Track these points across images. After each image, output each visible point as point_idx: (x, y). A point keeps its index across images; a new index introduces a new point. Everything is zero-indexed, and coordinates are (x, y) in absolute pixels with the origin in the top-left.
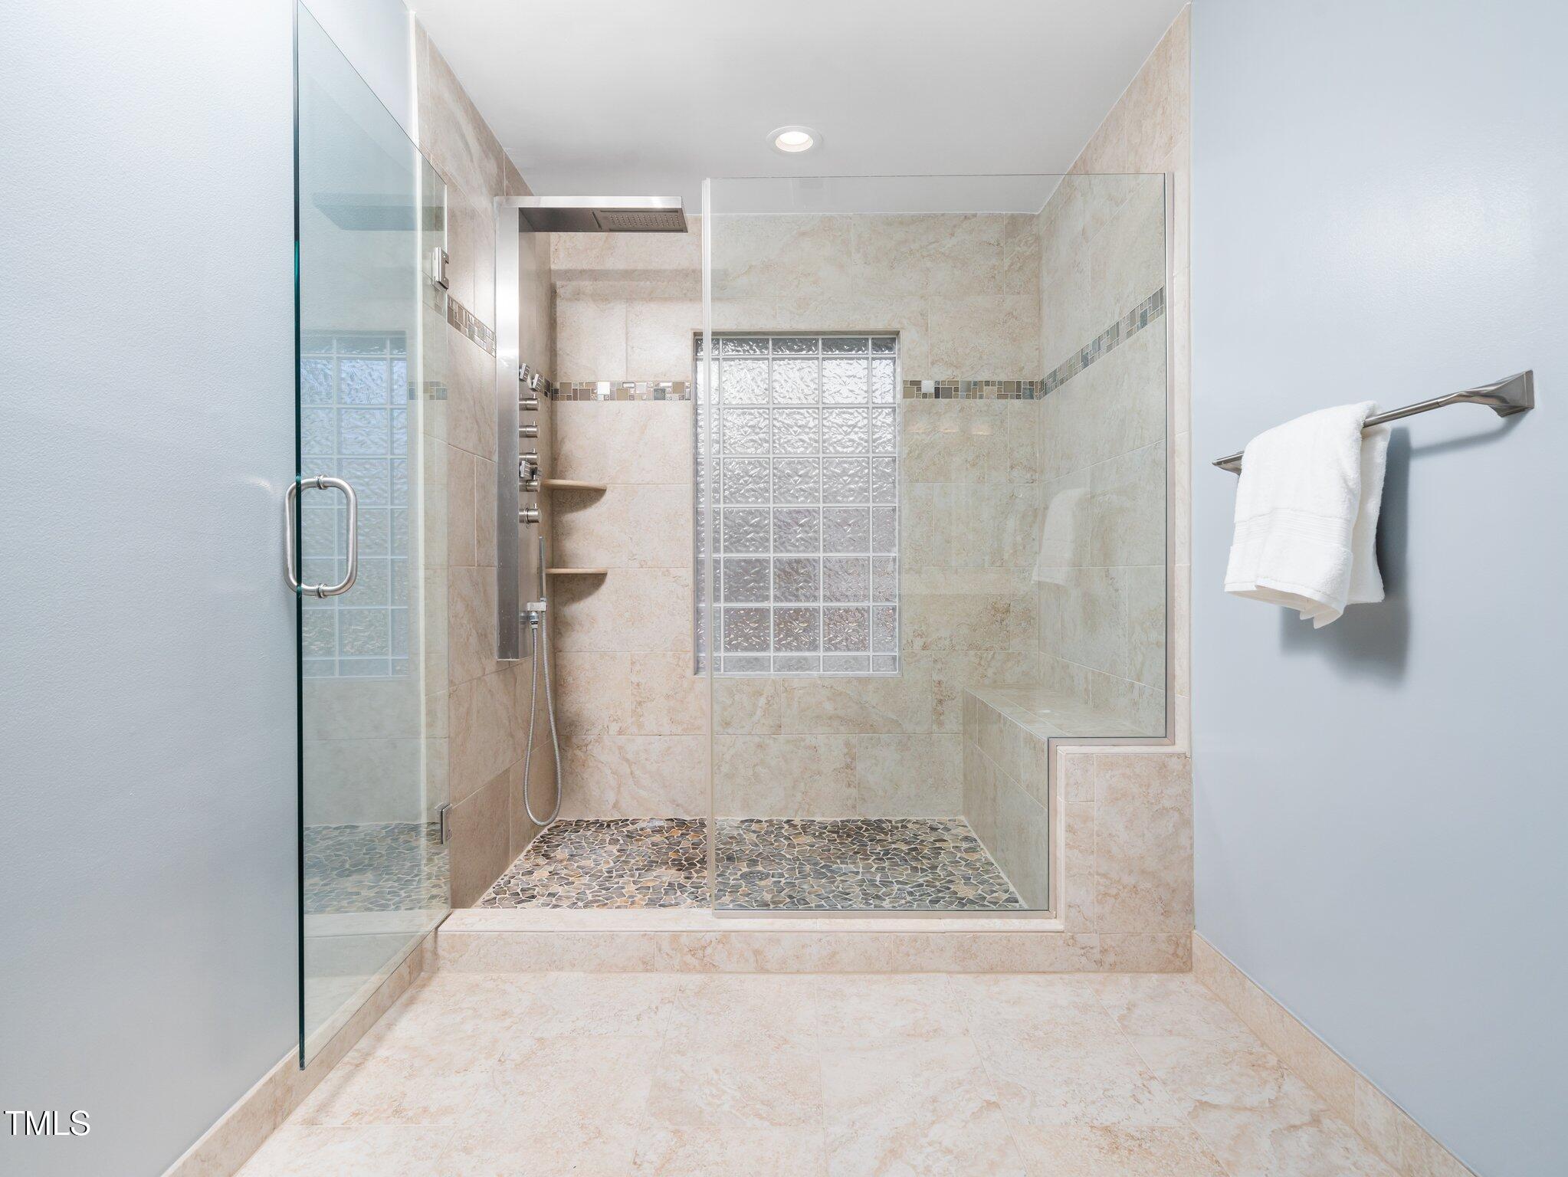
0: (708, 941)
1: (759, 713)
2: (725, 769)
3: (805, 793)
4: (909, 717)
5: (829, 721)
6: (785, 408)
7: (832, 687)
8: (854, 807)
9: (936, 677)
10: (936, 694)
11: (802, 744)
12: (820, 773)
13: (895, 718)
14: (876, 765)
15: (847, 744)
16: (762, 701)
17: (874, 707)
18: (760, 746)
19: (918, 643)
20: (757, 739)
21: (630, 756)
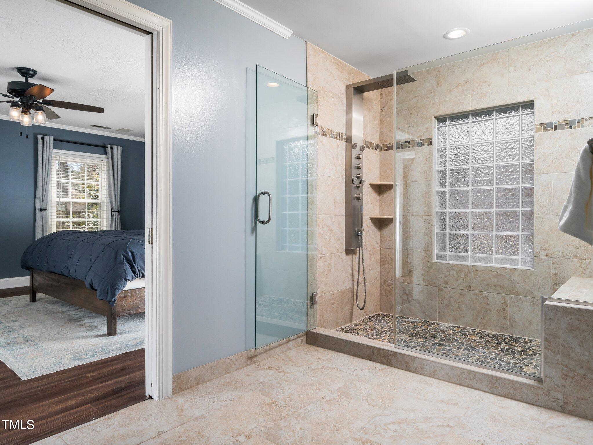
0: (389, 354)
1: (461, 280)
2: (446, 302)
3: (482, 319)
4: (538, 289)
5: (495, 287)
6: (477, 144)
7: (496, 271)
8: (507, 329)
9: (553, 271)
10: (554, 280)
11: (481, 296)
12: (490, 311)
13: (530, 289)
14: (519, 311)
15: (504, 299)
16: (462, 275)
17: (518, 283)
18: (461, 294)
19: (543, 253)
20: (460, 291)
21: (407, 292)
